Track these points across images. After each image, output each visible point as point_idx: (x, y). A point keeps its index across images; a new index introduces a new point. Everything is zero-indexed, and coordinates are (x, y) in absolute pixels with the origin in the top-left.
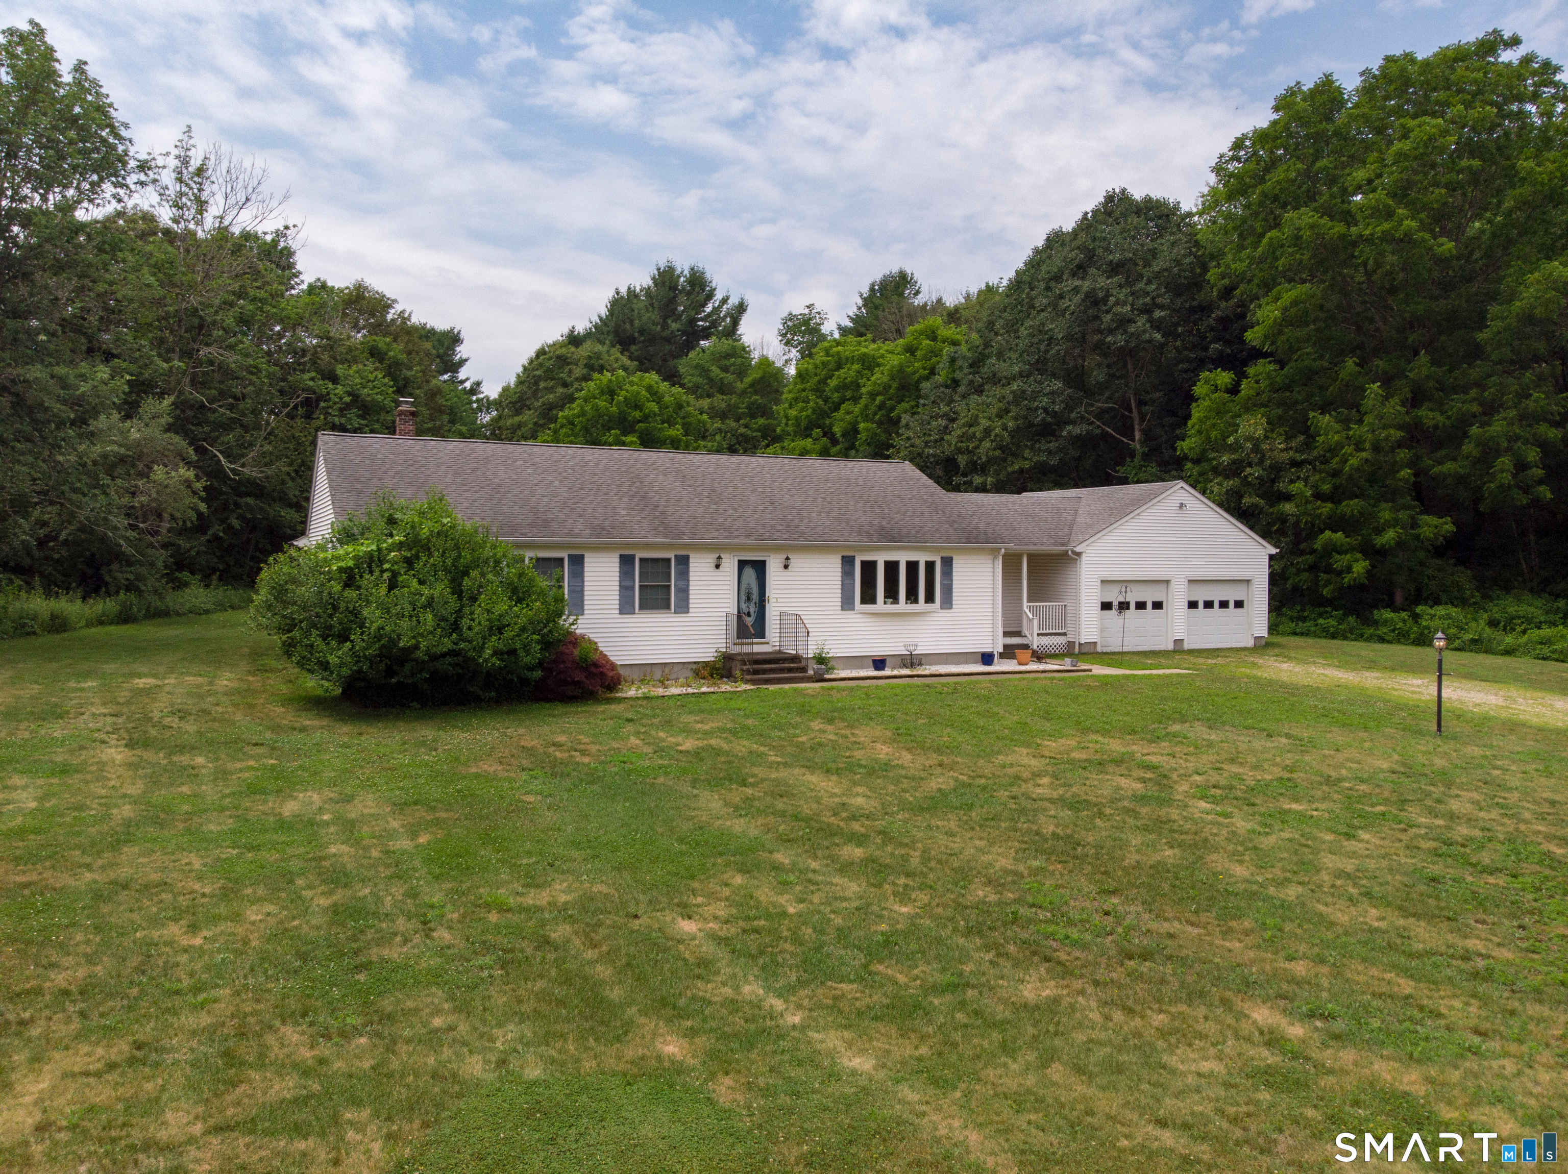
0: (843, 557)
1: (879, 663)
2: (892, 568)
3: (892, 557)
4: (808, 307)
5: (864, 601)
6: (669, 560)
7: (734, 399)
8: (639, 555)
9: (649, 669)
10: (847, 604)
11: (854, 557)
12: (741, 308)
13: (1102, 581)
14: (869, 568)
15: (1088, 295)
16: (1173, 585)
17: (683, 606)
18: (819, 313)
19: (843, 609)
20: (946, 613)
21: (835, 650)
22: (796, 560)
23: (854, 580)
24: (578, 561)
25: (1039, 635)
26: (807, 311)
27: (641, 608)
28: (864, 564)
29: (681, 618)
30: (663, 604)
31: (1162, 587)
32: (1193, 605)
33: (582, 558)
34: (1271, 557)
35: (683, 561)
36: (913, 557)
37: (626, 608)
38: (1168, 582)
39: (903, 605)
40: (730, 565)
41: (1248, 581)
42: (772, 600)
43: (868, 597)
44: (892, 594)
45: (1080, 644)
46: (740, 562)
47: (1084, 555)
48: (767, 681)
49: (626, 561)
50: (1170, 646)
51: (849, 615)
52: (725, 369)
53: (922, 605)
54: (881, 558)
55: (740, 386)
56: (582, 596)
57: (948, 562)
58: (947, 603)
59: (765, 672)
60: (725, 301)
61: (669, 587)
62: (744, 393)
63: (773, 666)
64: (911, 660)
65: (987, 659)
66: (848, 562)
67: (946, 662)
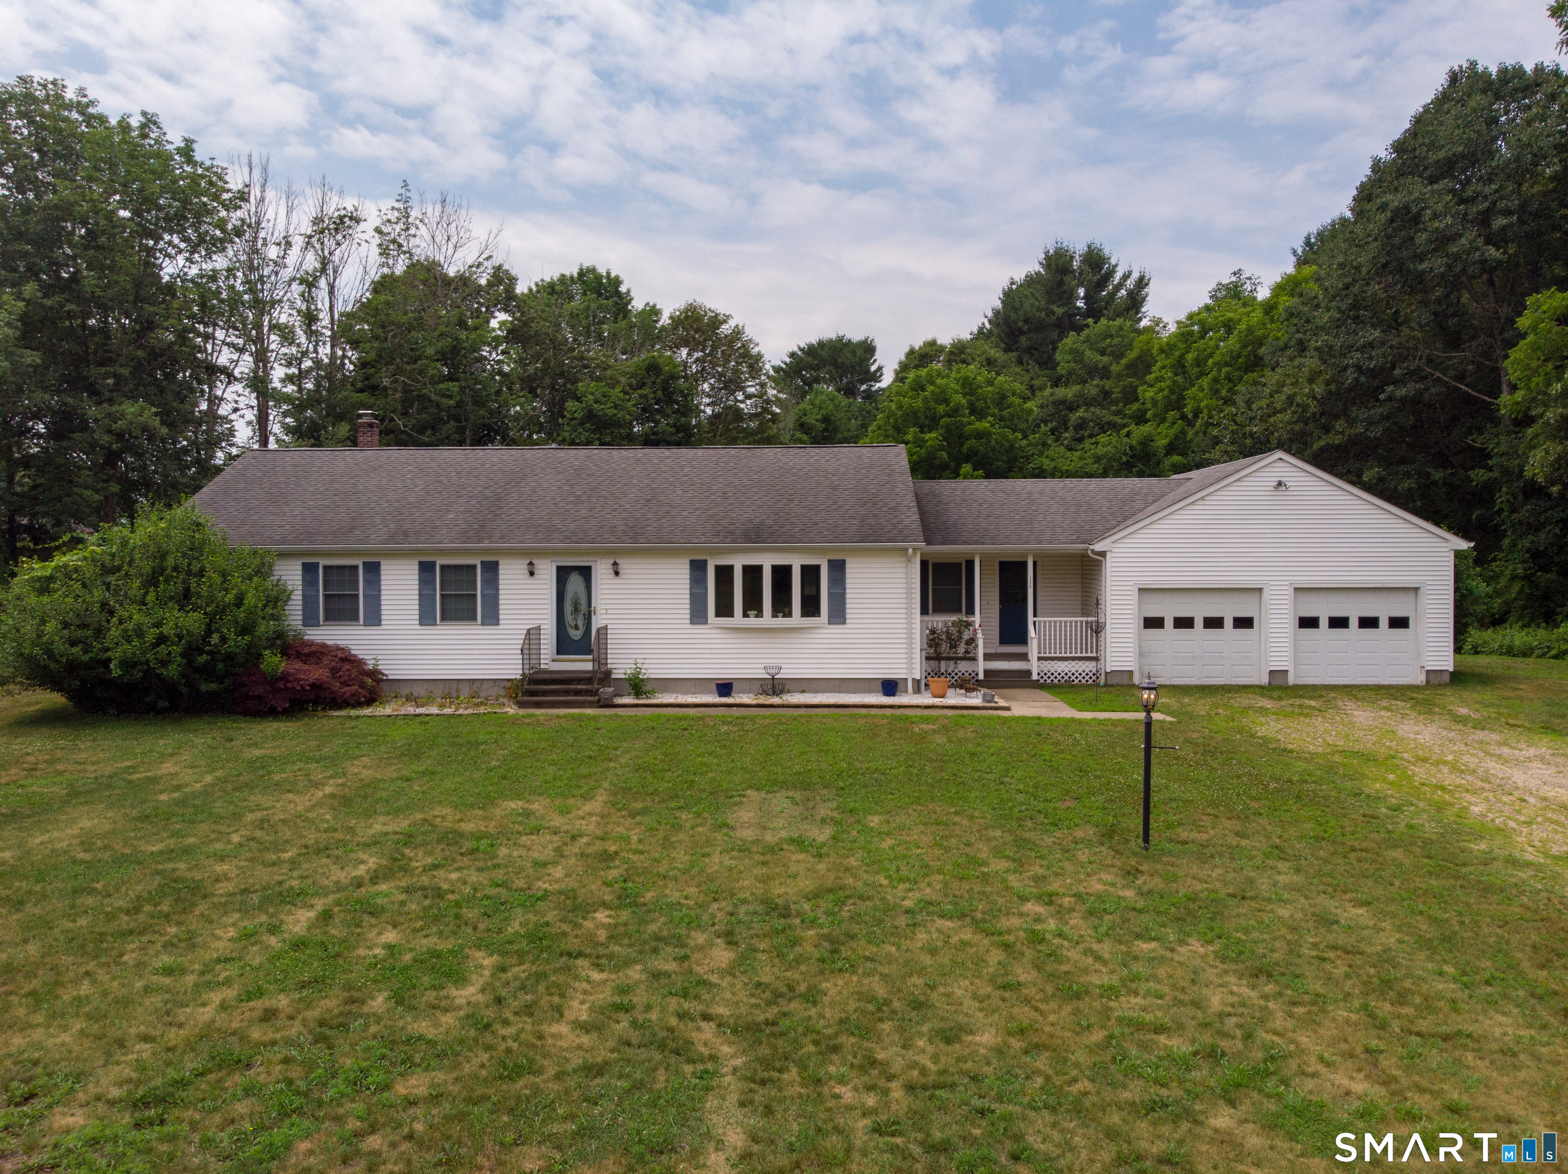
0: (692, 562)
1: (725, 688)
2: (753, 573)
3: (753, 560)
4: (1235, 274)
5: (719, 613)
6: (474, 567)
7: (1108, 384)
8: (440, 561)
9: (454, 686)
10: (698, 616)
11: (705, 562)
12: (1142, 283)
13: (1140, 589)
14: (725, 574)
15: (1396, 213)
16: (1265, 593)
17: (492, 617)
18: (1250, 279)
19: (692, 623)
20: (836, 629)
21: (653, 670)
22: (625, 565)
23: (706, 589)
24: (373, 569)
25: (1039, 659)
26: (1234, 279)
27: (443, 618)
28: (718, 569)
29: (489, 630)
30: (469, 616)
31: (1253, 598)
32: (1308, 623)
33: (378, 565)
34: (1458, 555)
35: (491, 568)
36: (782, 560)
37: (426, 618)
38: (1260, 590)
39: (767, 619)
40: (547, 572)
41: (1416, 589)
42: (598, 611)
43: (724, 609)
44: (753, 604)
45: (1106, 673)
46: (559, 569)
47: (1108, 555)
48: (538, 705)
49: (426, 568)
50: (1265, 680)
51: (700, 629)
52: (1103, 353)
53: (796, 618)
54: (738, 563)
55: (1115, 368)
56: (379, 605)
57: (838, 568)
58: (838, 615)
59: (545, 693)
60: (1126, 276)
61: (475, 596)
62: (1119, 376)
63: (554, 687)
64: (775, 686)
65: (890, 687)
66: (698, 568)
67: (838, 690)
